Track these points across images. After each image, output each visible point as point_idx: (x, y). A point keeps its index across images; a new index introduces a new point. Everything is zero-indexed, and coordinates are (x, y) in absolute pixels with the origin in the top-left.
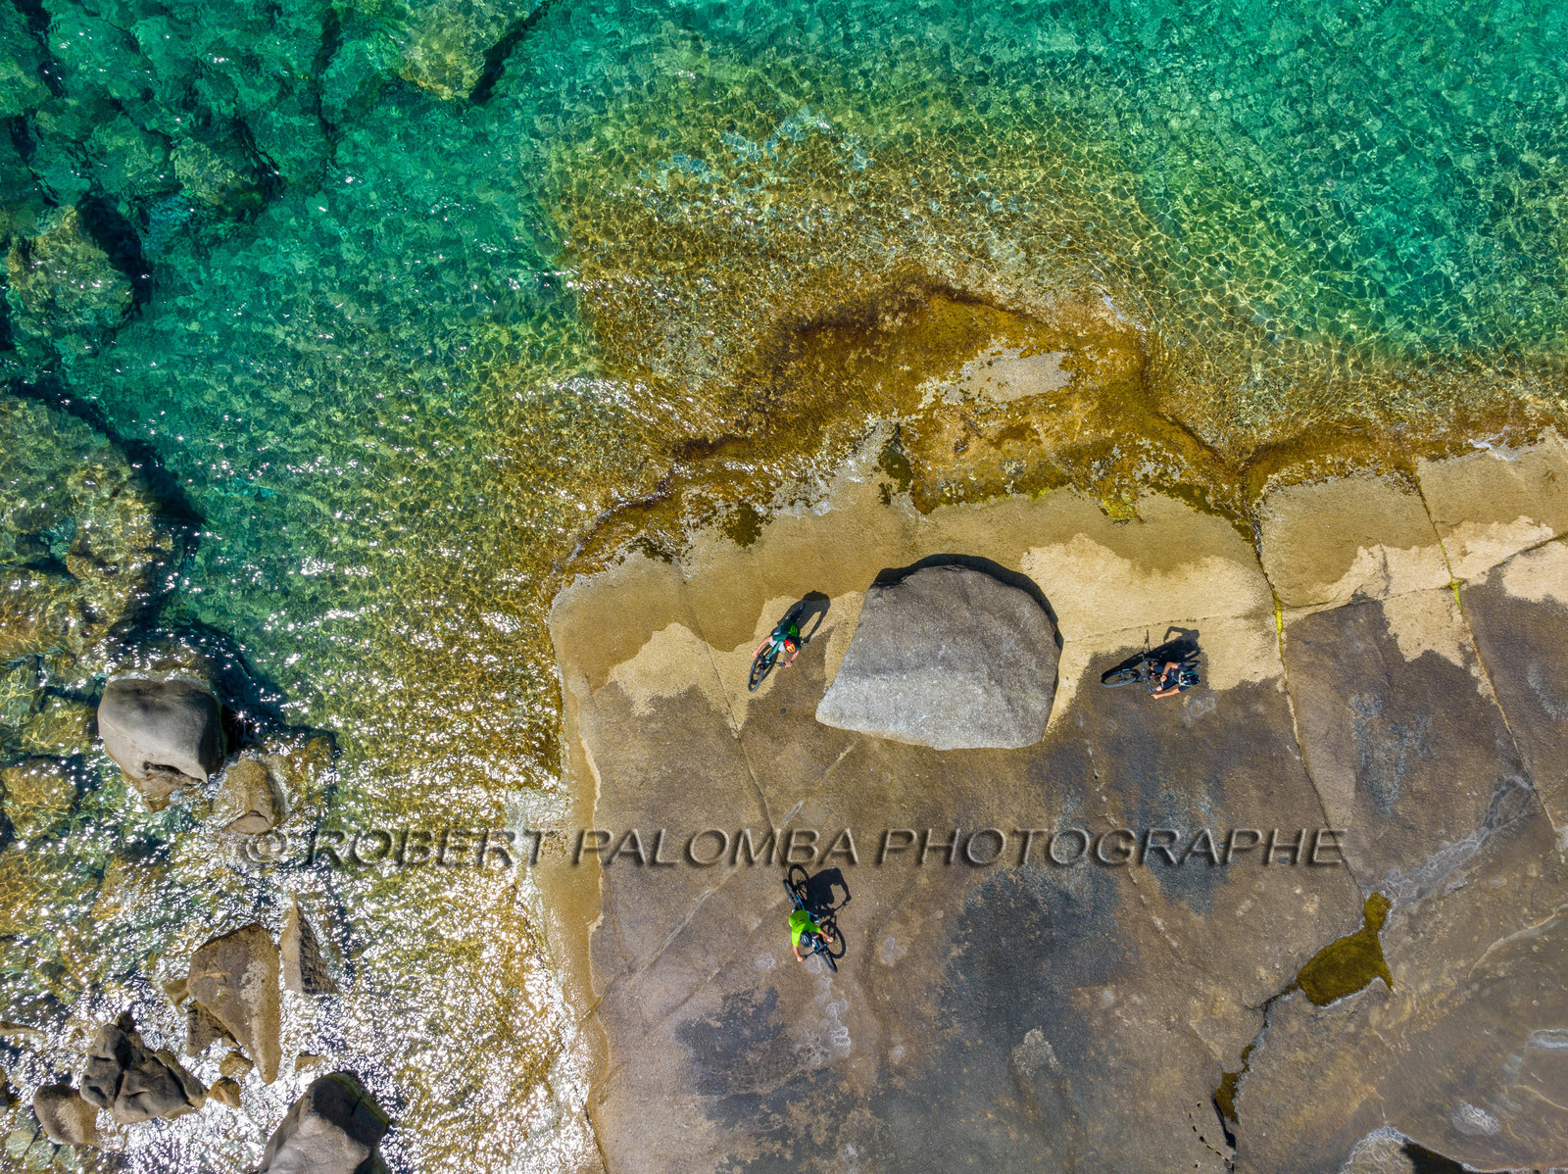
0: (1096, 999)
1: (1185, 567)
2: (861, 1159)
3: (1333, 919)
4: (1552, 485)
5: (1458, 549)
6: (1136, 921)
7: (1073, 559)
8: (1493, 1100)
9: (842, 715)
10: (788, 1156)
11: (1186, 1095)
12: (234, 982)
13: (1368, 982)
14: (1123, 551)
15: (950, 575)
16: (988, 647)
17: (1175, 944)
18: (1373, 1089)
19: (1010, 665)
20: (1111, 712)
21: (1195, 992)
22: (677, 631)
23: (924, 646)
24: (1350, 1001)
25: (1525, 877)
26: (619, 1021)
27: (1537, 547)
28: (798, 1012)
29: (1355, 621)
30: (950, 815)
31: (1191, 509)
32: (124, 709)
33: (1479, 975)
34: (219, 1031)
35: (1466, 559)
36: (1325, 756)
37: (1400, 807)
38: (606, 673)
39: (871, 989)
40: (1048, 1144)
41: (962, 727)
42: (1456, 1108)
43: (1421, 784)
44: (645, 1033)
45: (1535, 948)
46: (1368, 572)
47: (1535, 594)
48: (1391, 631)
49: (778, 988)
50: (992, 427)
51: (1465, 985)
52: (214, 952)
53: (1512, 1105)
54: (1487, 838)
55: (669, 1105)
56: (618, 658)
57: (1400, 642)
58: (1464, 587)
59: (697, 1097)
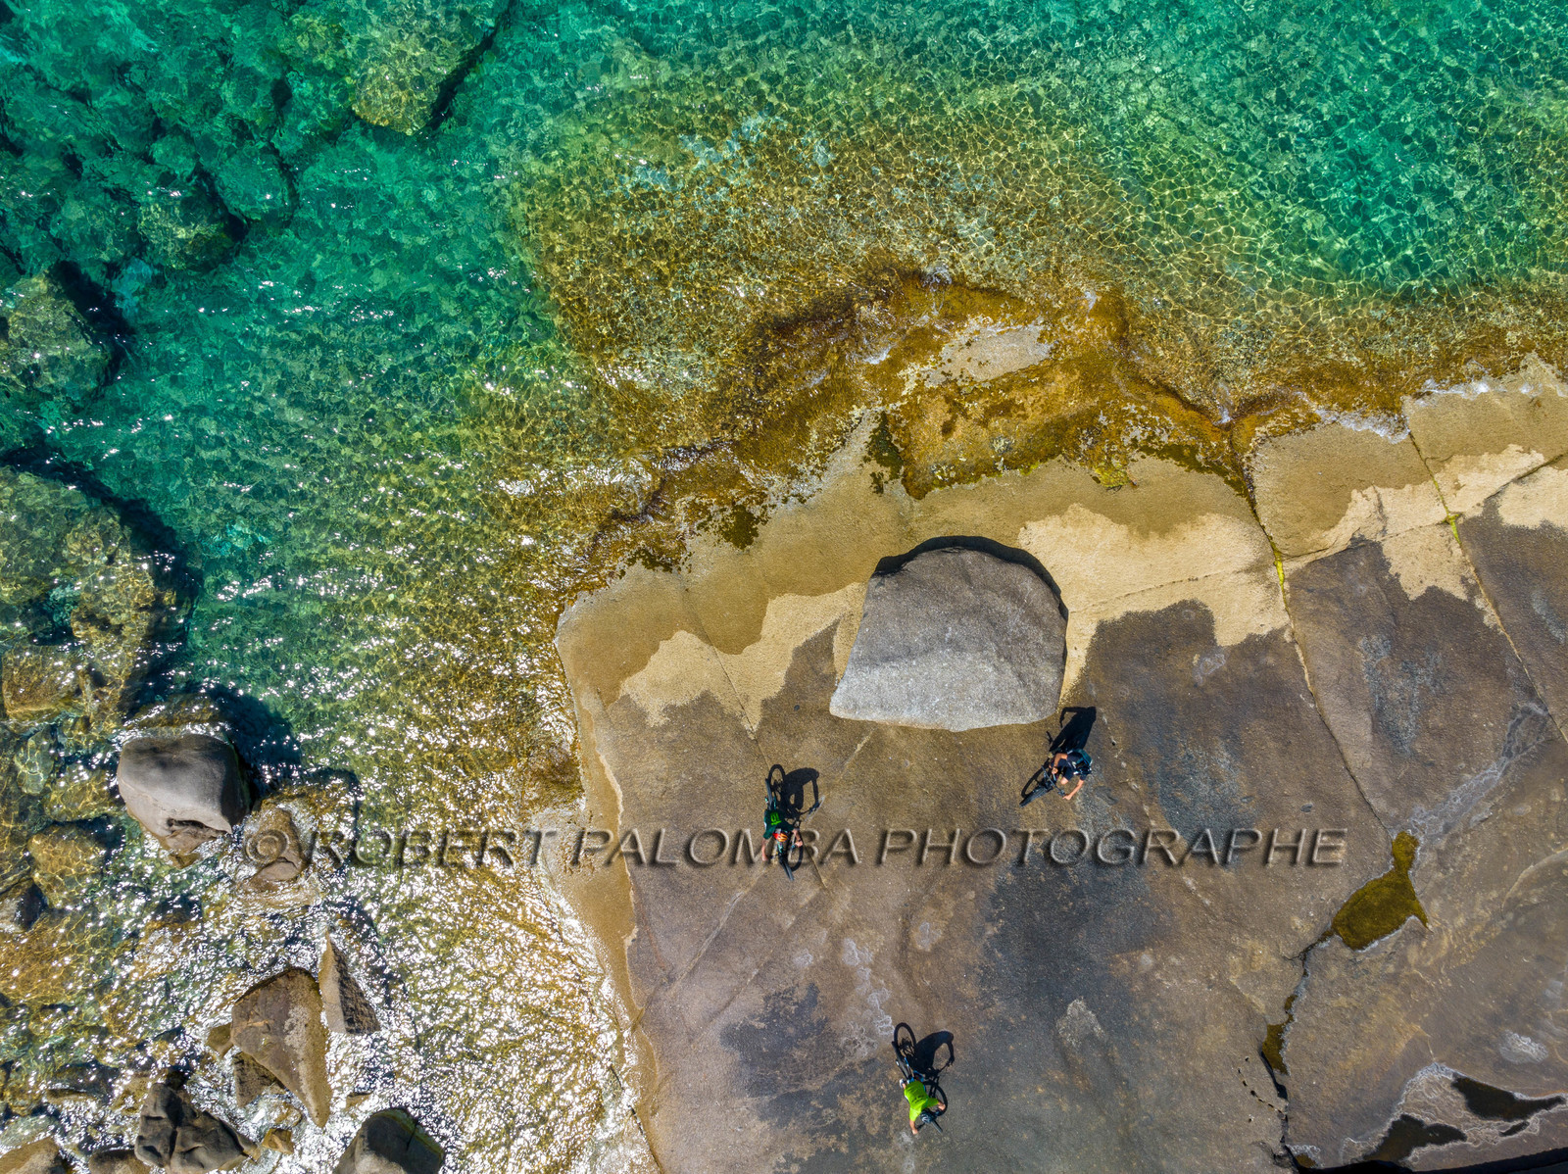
0: (1134, 965)
1: (1182, 527)
2: (918, 1145)
3: (1362, 862)
4: (1539, 411)
5: (1451, 484)
6: (1167, 883)
7: (1070, 530)
8: (1537, 1026)
9: (856, 707)
10: (844, 1150)
11: (1233, 1052)
12: (278, 1029)
13: (1404, 921)
14: (1118, 517)
15: (950, 557)
16: (994, 625)
17: (1207, 902)
18: (1418, 1028)
19: (1017, 641)
20: (1122, 678)
21: (1232, 948)
22: (684, 638)
23: (930, 630)
24: (1387, 942)
25: (1549, 802)
26: (663, 1031)
27: (1529, 473)
28: (840, 1005)
29: (1356, 564)
30: (972, 795)
31: (1182, 469)
32: (143, 768)
33: (1513, 903)
34: (268, 1079)
35: (1460, 493)
36: (1338, 701)
37: (1418, 745)
38: (617, 687)
39: (910, 976)
40: (1101, 1113)
41: (976, 706)
42: (1503, 1038)
43: (1437, 720)
44: (690, 1041)
45: (1565, 872)
46: (1364, 514)
47: (1531, 519)
48: (1392, 571)
49: (818, 983)
50: (976, 408)
51: (1499, 915)
52: (255, 1002)
53: (1558, 1030)
54: (1508, 768)
55: (721, 1110)
56: (628, 671)
57: (1402, 580)
58: (1461, 521)
59: (748, 1099)
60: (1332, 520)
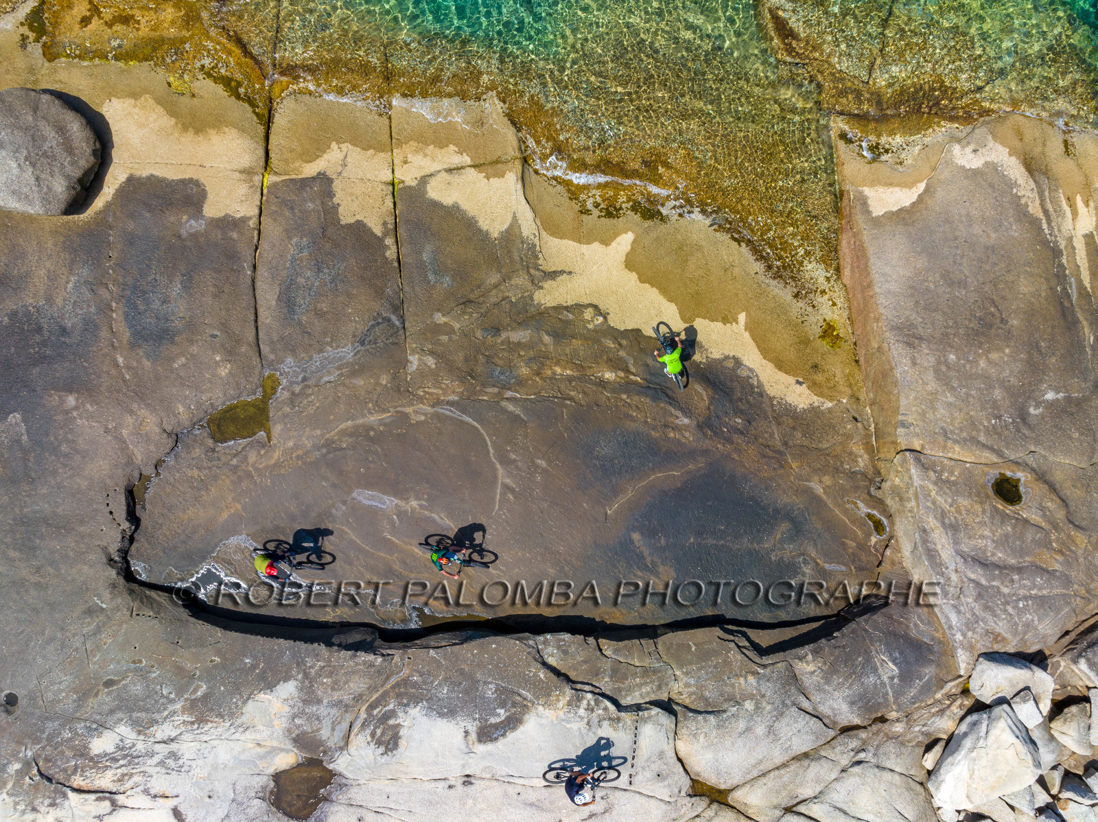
0: (62, 401)
1: (212, 132)
3: (238, 384)
5: (402, 159)
6: (105, 355)
7: (137, 110)
11: (108, 481)
13: (254, 434)
14: (172, 111)
17: (128, 377)
18: (239, 506)
19: (45, 155)
20: (132, 216)
21: (131, 412)
24: (239, 444)
25: (378, 384)
27: (458, 169)
29: (311, 188)
31: (225, 93)
33: (329, 444)
35: (405, 166)
36: (266, 274)
37: (305, 318)
43: (324, 306)
45: (372, 433)
47: (447, 200)
48: (336, 201)
51: (317, 447)
54: (358, 351)
57: (341, 210)
58: (401, 186)
60: (311, 157)
